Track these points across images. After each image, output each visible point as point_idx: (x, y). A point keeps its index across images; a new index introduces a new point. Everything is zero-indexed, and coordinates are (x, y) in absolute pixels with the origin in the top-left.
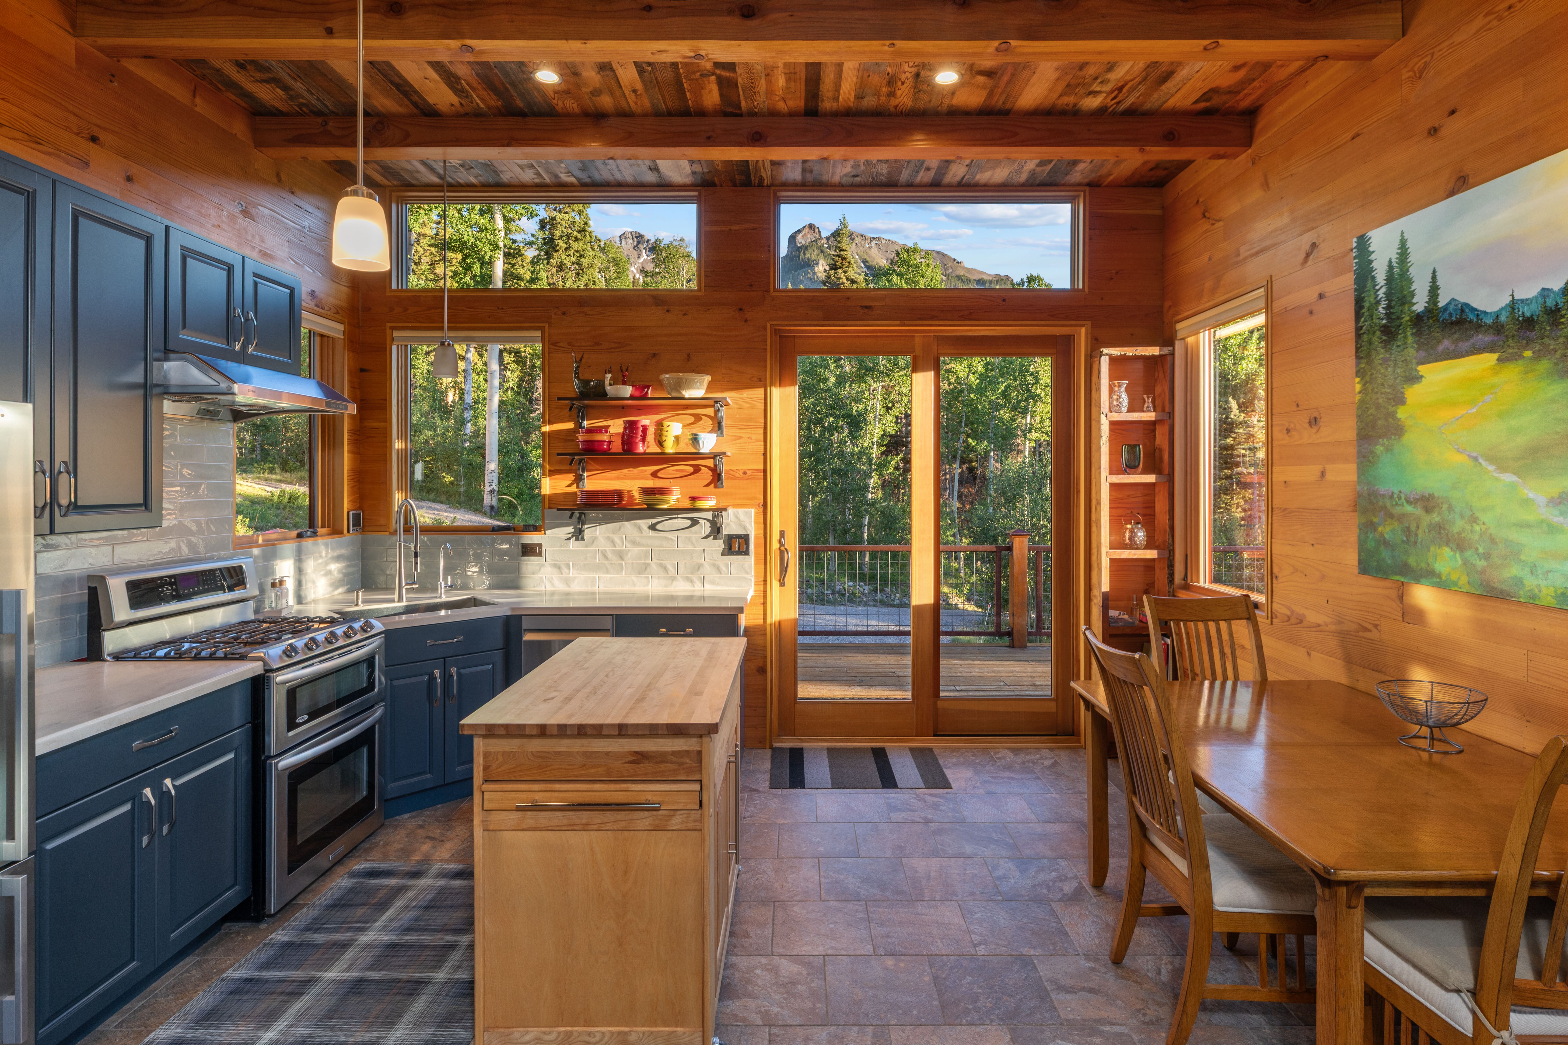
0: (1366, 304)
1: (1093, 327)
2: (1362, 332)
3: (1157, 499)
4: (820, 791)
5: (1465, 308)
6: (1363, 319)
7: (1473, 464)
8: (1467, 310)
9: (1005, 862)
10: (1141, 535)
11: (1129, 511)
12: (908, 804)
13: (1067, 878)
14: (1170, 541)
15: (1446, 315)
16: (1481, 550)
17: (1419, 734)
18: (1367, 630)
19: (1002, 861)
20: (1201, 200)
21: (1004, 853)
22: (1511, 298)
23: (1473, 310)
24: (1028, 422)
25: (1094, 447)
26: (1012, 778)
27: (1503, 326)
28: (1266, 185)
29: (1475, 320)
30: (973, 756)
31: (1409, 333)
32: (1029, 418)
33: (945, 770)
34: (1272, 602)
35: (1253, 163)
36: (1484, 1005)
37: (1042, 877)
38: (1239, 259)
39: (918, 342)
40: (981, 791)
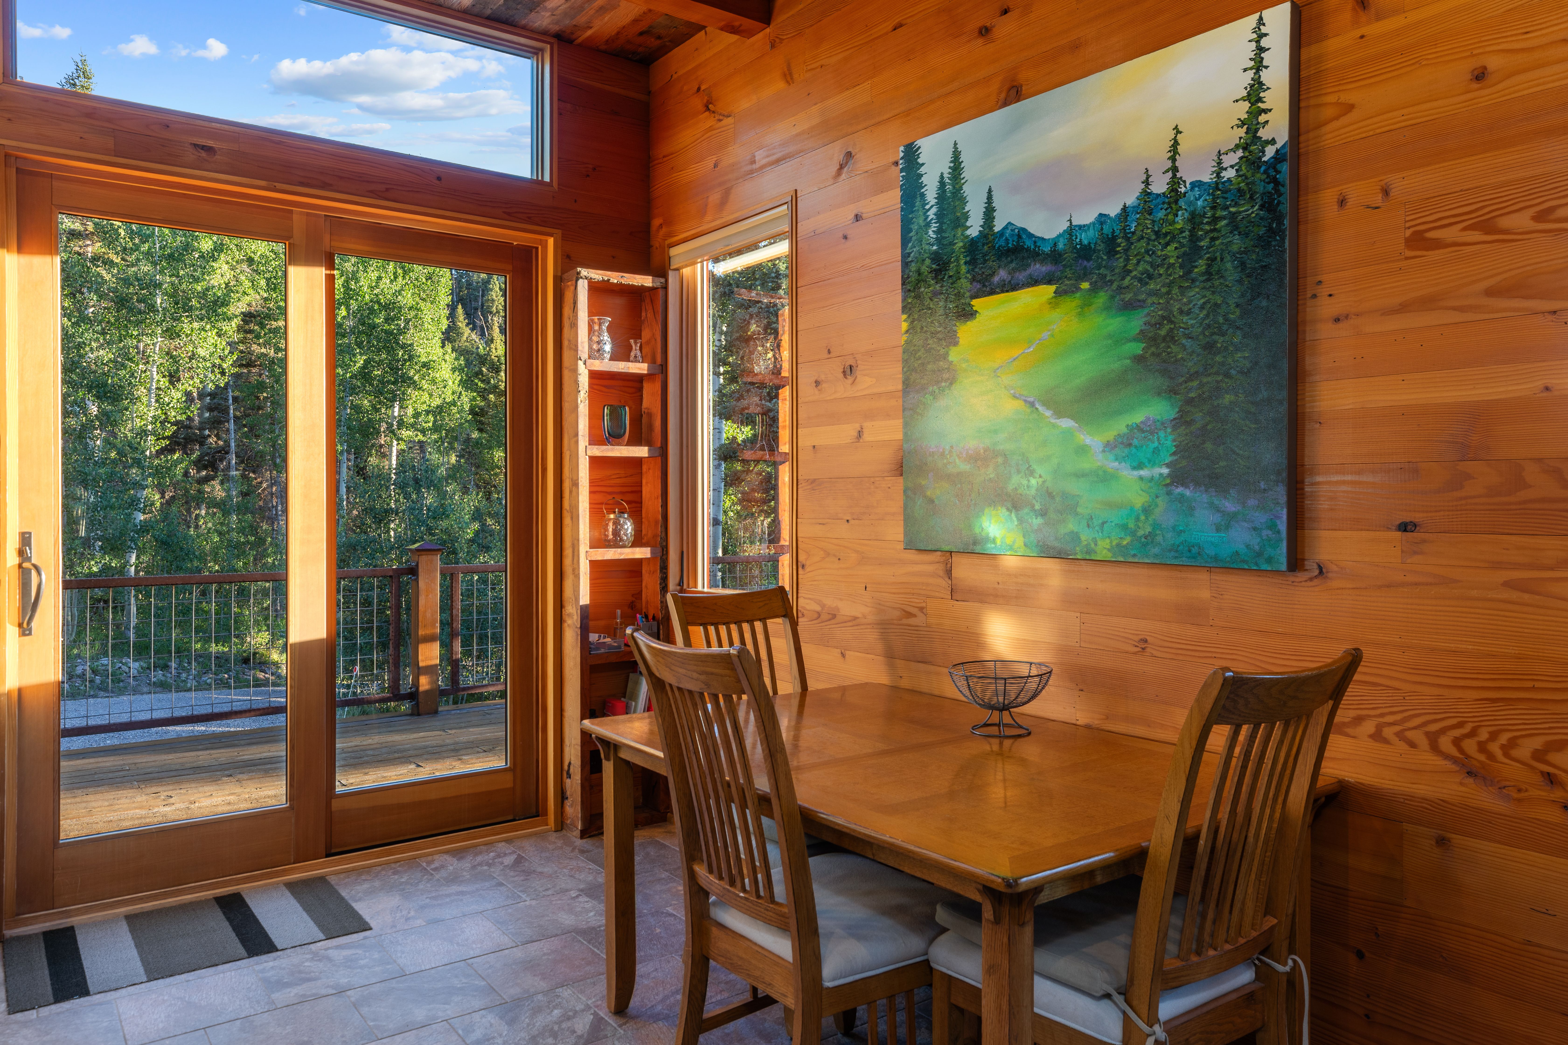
0: (915, 227)
1: (565, 238)
2: (910, 259)
3: (644, 482)
4: (123, 991)
5: (1022, 233)
6: (910, 245)
7: (1029, 410)
8: (1024, 236)
9: (483, 1016)
10: (629, 527)
11: (610, 497)
12: (300, 972)
13: (576, 1012)
14: (663, 534)
15: (1002, 242)
16: (1037, 507)
17: (989, 722)
18: (910, 615)
19: (476, 1017)
20: (703, 88)
21: (477, 1004)
22: (1068, 224)
23: (1031, 236)
24: (396, 414)
25: (566, 406)
26: (462, 893)
27: (1060, 255)
28: (788, 77)
29: (1033, 247)
30: (394, 873)
31: (962, 262)
32: (396, 409)
33: (354, 905)
34: (797, 598)
35: (773, 46)
36: (1135, 1003)
37: (541, 1021)
38: (754, 166)
39: (298, 221)
40: (419, 922)
